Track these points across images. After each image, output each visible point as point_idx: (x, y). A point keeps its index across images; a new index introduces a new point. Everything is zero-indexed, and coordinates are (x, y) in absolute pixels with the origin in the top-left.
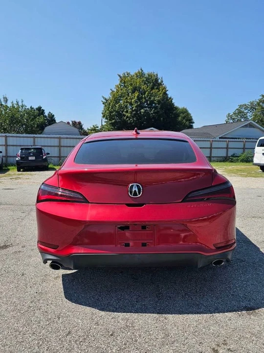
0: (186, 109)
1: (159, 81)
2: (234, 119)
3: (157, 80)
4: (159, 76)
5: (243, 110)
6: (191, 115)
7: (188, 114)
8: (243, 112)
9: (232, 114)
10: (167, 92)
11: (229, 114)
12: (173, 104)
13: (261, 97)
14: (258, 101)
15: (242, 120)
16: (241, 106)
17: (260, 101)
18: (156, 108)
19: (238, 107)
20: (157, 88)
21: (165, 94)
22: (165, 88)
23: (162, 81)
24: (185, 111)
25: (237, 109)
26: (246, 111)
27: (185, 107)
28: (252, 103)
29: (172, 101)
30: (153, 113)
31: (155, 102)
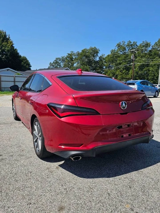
0: (25, 58)
1: (7, 37)
2: (53, 66)
3: (5, 36)
4: (7, 34)
5: (58, 61)
6: (29, 62)
7: (27, 61)
8: (58, 62)
9: (52, 63)
10: (14, 46)
11: (51, 63)
12: (18, 54)
13: (67, 55)
14: (66, 57)
15: (58, 67)
16: (57, 58)
17: (67, 57)
18: (6, 55)
19: (55, 59)
20: (6, 42)
21: (12, 46)
22: (11, 42)
23: (9, 38)
24: (25, 59)
25: (55, 60)
26: (60, 62)
27: (25, 56)
28: (63, 58)
29: (17, 51)
30: (5, 58)
31: (6, 51)
